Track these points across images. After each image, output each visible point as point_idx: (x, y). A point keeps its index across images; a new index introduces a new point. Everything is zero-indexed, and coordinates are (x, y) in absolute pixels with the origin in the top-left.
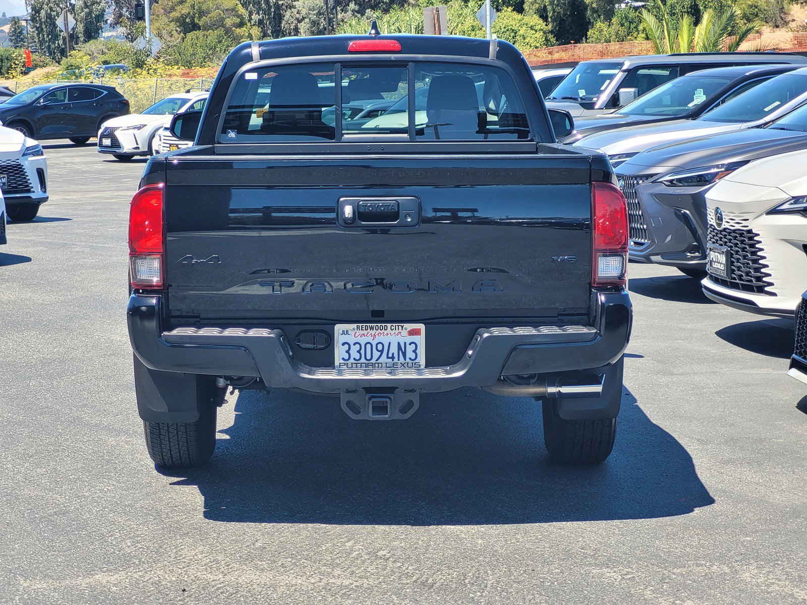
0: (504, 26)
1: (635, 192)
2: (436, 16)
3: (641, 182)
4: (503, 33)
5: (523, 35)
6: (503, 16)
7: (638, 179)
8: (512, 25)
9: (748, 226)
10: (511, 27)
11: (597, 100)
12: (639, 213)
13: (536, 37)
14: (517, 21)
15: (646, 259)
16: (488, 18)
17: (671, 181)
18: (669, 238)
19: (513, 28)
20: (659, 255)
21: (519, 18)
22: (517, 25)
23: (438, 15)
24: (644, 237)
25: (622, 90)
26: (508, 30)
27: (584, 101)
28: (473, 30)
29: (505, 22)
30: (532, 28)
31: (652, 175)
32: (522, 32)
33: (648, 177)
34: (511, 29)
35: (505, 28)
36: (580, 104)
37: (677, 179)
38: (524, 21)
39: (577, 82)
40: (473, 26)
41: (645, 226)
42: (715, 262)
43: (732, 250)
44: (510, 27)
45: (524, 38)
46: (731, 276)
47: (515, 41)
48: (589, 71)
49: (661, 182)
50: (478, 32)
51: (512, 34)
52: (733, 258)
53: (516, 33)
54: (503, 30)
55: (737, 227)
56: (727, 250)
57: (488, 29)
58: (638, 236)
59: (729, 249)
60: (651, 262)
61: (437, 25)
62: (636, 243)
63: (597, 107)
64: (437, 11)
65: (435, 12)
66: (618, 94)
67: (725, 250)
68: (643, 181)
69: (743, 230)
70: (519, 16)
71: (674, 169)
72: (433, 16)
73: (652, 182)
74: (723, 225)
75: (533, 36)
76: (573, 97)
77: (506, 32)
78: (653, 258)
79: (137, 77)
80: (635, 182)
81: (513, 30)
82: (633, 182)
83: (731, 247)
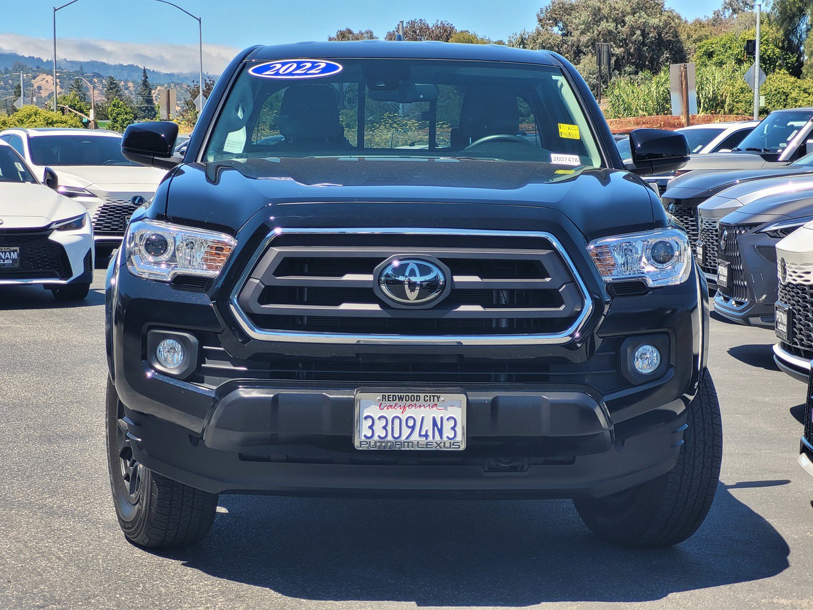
0: (775, 89)
1: (737, 244)
2: (684, 73)
3: (743, 232)
4: (773, 95)
5: (795, 98)
6: (775, 78)
7: (741, 229)
8: (783, 88)
9: (809, 281)
10: (783, 89)
11: (782, 152)
12: (740, 268)
13: (809, 101)
14: (789, 84)
15: (744, 320)
16: (757, 80)
17: (776, 231)
18: (764, 296)
19: (785, 91)
20: (758, 316)
21: (791, 81)
22: (790, 88)
23: (686, 72)
24: (745, 296)
25: (809, 141)
26: (779, 93)
27: (767, 153)
28: (742, 93)
29: (776, 85)
30: (805, 91)
31: (756, 225)
32: (794, 95)
33: (751, 226)
34: (782, 91)
35: (776, 90)
36: (762, 156)
37: (781, 229)
38: (796, 84)
39: (765, 132)
40: (742, 88)
41: (746, 283)
42: (780, 323)
43: (794, 309)
44: (781, 90)
45: (796, 101)
46: (793, 340)
47: (786, 104)
48: (778, 120)
49: (765, 232)
50: (746, 94)
51: (784, 97)
52: (795, 318)
53: (787, 96)
54: (773, 93)
55: (800, 281)
56: (789, 308)
57: (756, 91)
58: (739, 295)
59: (791, 308)
60: (749, 324)
61: (684, 83)
62: (737, 303)
63: (780, 159)
64: (685, 68)
65: (682, 69)
66: (805, 146)
67: (787, 309)
68: (746, 231)
69: (805, 285)
70: (792, 78)
71: (781, 218)
72: (680, 73)
73: (756, 232)
74: (787, 279)
75: (806, 99)
76: (757, 148)
77: (776, 95)
78: (752, 320)
79: (375, 131)
80: (738, 232)
81: (784, 93)
82: (736, 232)
83: (793, 305)
